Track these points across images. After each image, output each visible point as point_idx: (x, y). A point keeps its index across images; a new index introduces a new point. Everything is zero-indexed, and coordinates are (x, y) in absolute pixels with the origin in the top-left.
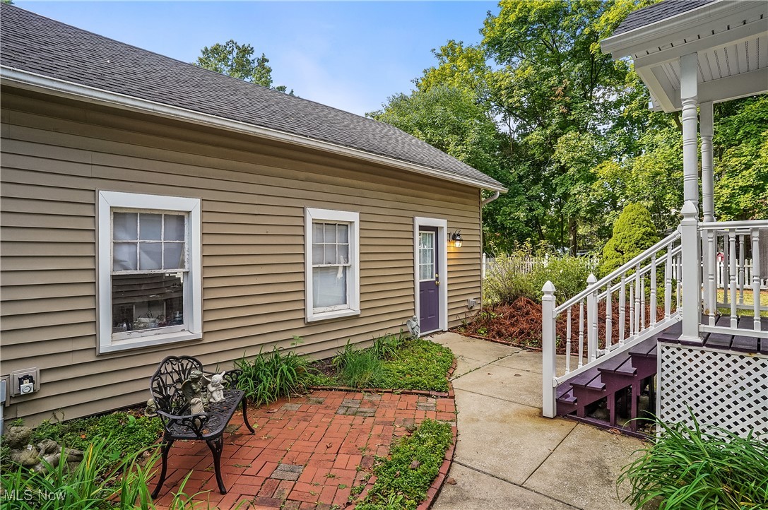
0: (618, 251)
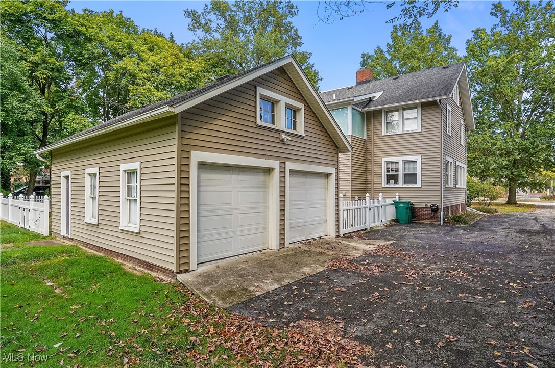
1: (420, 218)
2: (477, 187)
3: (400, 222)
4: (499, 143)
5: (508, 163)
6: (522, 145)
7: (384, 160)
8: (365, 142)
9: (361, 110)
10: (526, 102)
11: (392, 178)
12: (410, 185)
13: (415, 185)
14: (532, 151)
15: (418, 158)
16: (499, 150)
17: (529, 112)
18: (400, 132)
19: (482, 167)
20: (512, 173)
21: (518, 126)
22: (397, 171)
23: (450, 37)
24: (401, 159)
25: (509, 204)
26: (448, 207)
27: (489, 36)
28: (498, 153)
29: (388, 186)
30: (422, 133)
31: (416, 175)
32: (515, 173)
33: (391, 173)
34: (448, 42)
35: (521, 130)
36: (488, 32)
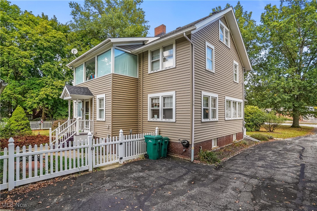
0: (16, 121)
1: (175, 153)
2: (263, 117)
3: (150, 158)
4: (283, 83)
5: (289, 98)
6: (301, 85)
7: (150, 96)
8: (137, 81)
9: (130, 52)
10: (306, 54)
11: (155, 113)
12: (167, 120)
13: (171, 120)
14: (309, 88)
15: (173, 93)
16: (283, 88)
17: (308, 61)
18: (161, 70)
19: (270, 100)
20: (294, 105)
21: (299, 71)
22: (158, 106)
23: (251, 13)
24: (160, 95)
25: (294, 127)
26: (212, 140)
27: (278, 10)
28: (281, 90)
29: (152, 120)
30: (177, 69)
31: (171, 110)
32: (296, 105)
33: (154, 108)
34: (250, 16)
35: (302, 74)
36: (278, 7)
